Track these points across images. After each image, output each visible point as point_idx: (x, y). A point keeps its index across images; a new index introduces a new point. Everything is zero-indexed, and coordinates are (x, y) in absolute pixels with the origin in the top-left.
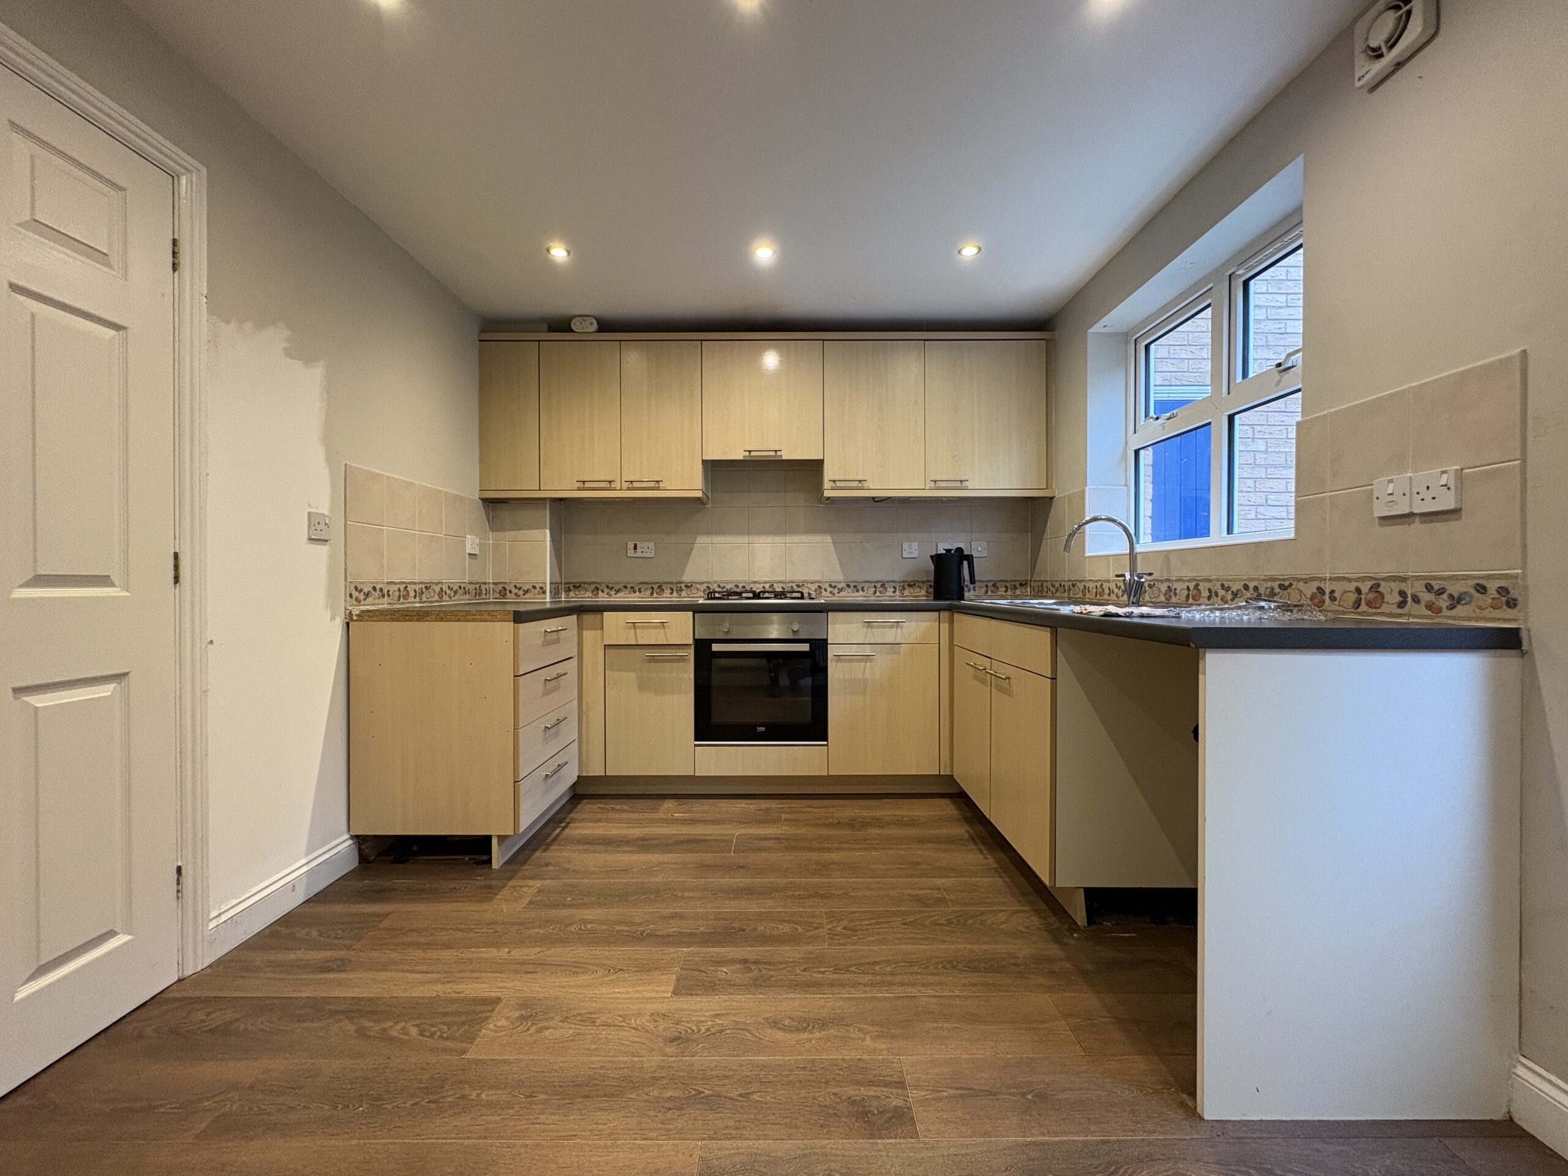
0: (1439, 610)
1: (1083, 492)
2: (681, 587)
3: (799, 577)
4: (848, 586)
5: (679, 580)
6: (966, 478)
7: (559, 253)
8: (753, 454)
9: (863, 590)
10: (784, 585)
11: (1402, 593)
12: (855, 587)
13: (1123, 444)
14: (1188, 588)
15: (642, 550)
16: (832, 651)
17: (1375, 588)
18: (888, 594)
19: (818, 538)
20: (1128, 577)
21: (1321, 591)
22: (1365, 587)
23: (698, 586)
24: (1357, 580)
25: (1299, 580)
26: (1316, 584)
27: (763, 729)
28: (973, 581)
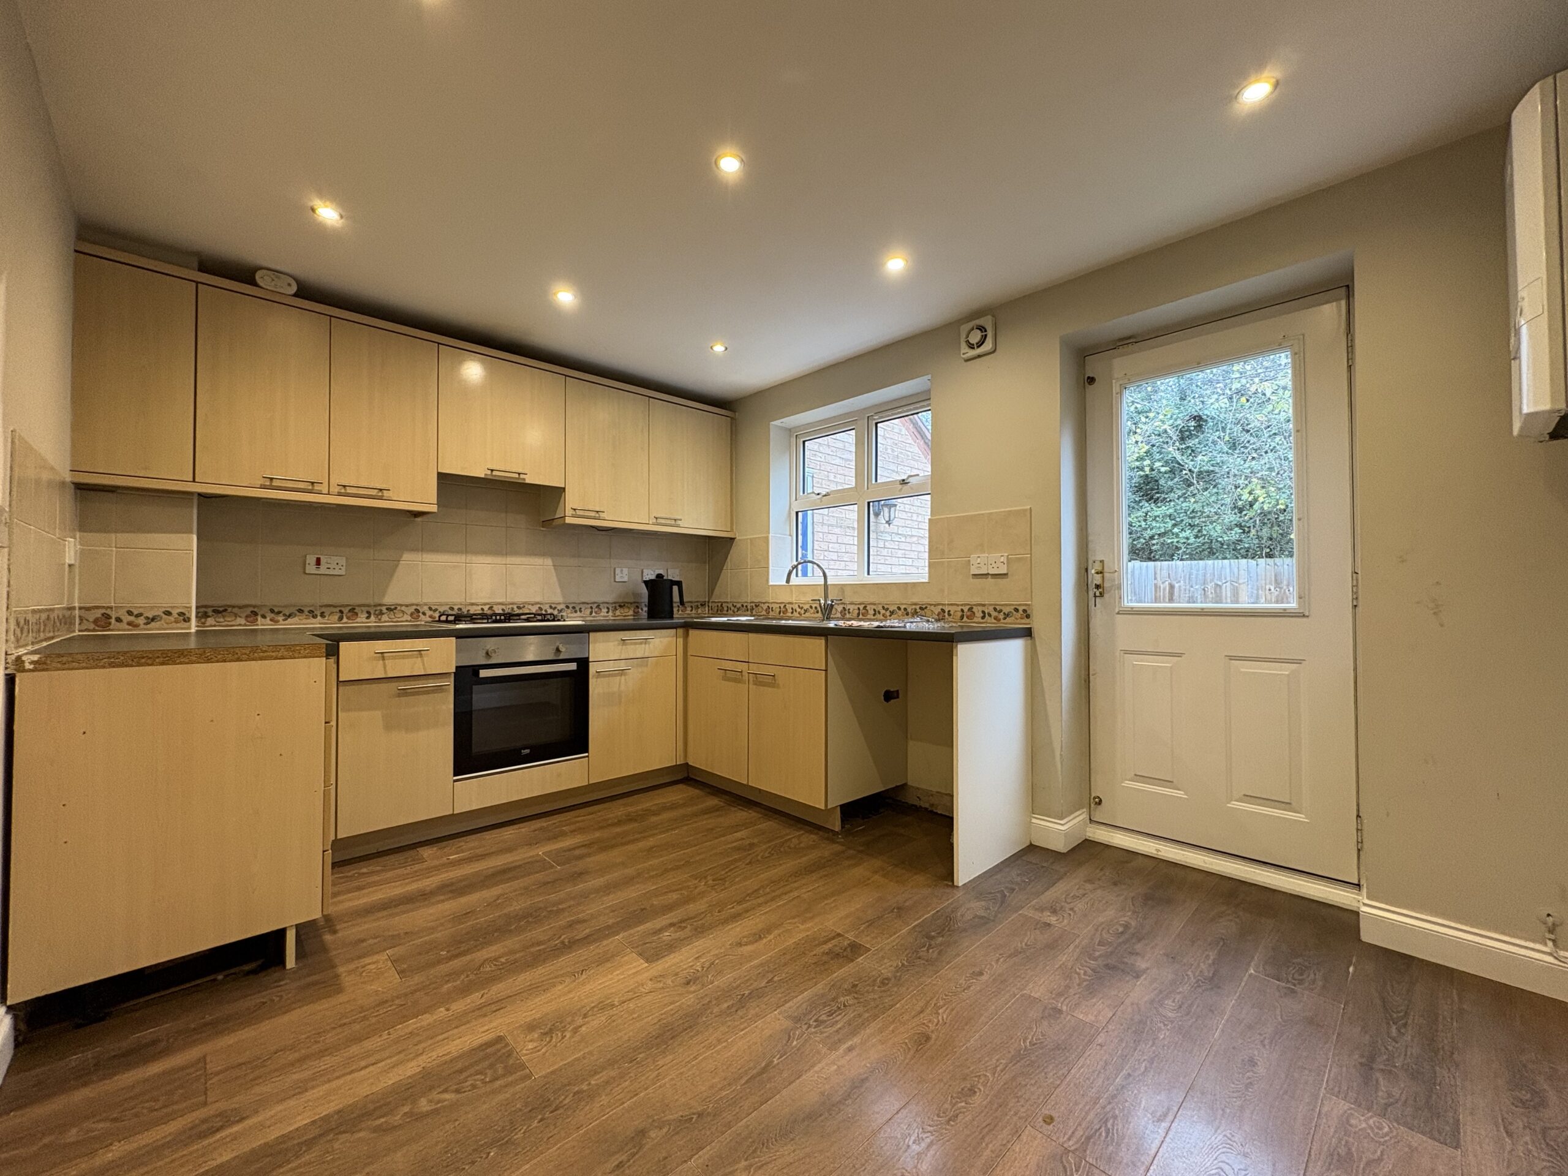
0: (1000, 620)
1: (767, 538)
2: (381, 610)
3: (519, 599)
4: (568, 607)
5: (380, 602)
6: (679, 517)
7: (328, 214)
8: (494, 473)
9: (581, 611)
10: (504, 607)
11: (983, 612)
12: (574, 608)
13: (788, 508)
14: (859, 609)
15: (329, 566)
16: (593, 669)
17: (970, 609)
18: (602, 614)
19: (539, 561)
20: (822, 602)
21: (943, 611)
22: (966, 609)
23: (403, 608)
24: (962, 605)
25: (931, 605)
26: (941, 607)
27: (527, 751)
28: (682, 602)
